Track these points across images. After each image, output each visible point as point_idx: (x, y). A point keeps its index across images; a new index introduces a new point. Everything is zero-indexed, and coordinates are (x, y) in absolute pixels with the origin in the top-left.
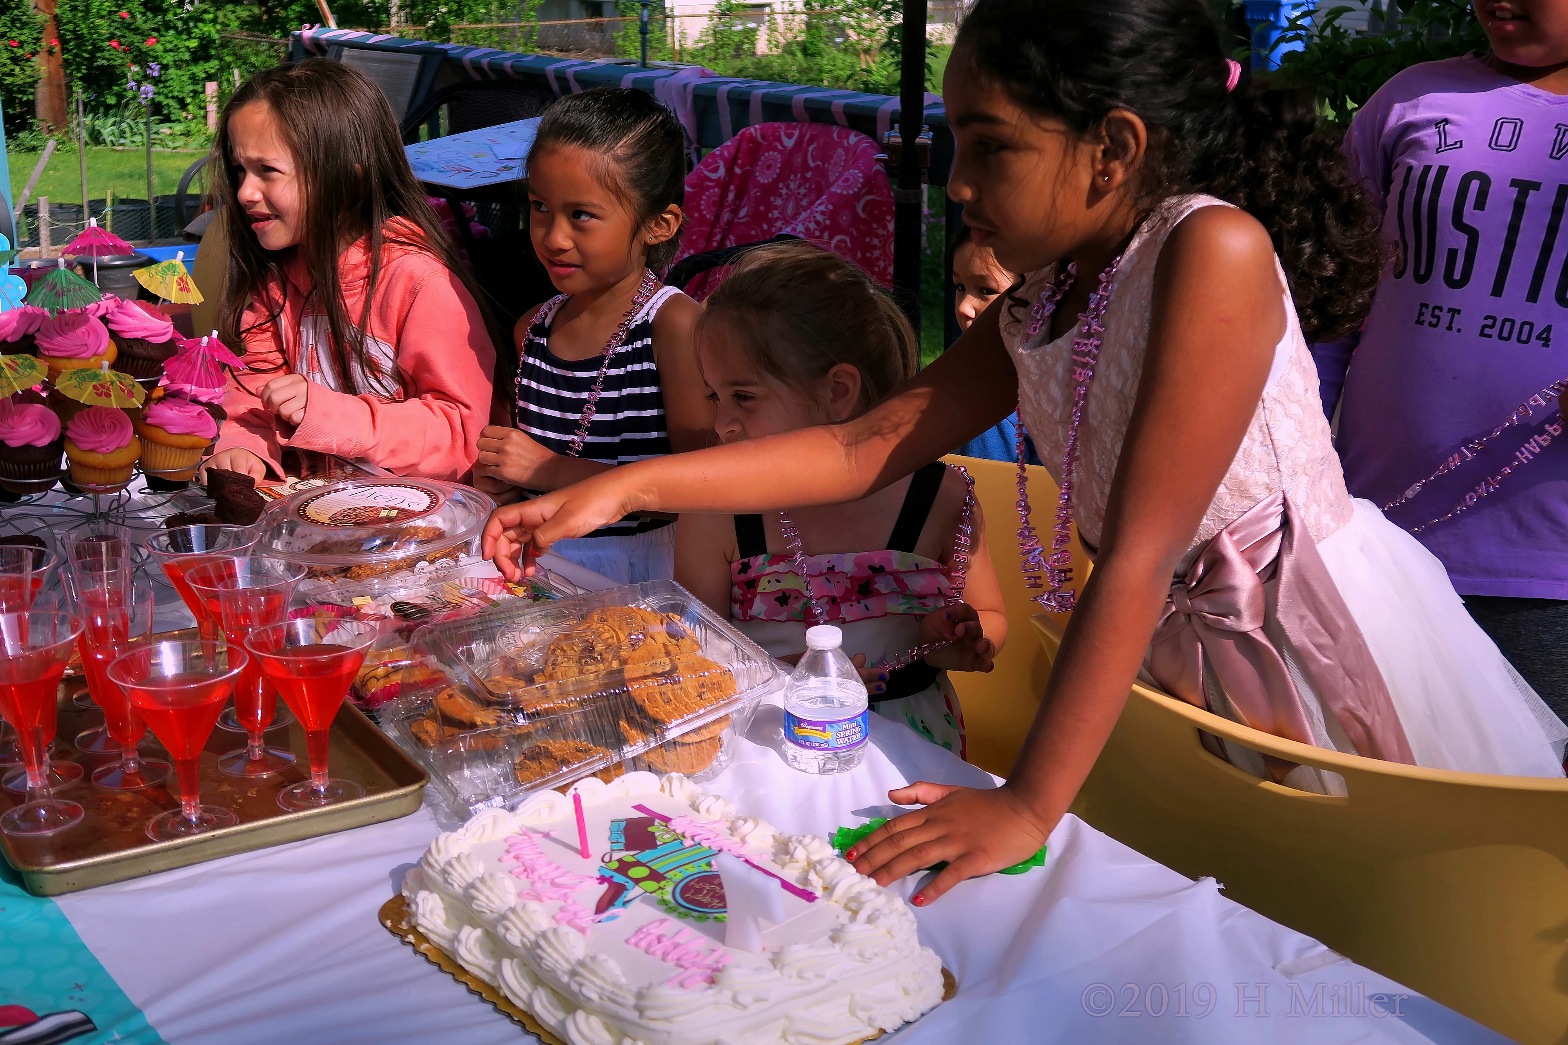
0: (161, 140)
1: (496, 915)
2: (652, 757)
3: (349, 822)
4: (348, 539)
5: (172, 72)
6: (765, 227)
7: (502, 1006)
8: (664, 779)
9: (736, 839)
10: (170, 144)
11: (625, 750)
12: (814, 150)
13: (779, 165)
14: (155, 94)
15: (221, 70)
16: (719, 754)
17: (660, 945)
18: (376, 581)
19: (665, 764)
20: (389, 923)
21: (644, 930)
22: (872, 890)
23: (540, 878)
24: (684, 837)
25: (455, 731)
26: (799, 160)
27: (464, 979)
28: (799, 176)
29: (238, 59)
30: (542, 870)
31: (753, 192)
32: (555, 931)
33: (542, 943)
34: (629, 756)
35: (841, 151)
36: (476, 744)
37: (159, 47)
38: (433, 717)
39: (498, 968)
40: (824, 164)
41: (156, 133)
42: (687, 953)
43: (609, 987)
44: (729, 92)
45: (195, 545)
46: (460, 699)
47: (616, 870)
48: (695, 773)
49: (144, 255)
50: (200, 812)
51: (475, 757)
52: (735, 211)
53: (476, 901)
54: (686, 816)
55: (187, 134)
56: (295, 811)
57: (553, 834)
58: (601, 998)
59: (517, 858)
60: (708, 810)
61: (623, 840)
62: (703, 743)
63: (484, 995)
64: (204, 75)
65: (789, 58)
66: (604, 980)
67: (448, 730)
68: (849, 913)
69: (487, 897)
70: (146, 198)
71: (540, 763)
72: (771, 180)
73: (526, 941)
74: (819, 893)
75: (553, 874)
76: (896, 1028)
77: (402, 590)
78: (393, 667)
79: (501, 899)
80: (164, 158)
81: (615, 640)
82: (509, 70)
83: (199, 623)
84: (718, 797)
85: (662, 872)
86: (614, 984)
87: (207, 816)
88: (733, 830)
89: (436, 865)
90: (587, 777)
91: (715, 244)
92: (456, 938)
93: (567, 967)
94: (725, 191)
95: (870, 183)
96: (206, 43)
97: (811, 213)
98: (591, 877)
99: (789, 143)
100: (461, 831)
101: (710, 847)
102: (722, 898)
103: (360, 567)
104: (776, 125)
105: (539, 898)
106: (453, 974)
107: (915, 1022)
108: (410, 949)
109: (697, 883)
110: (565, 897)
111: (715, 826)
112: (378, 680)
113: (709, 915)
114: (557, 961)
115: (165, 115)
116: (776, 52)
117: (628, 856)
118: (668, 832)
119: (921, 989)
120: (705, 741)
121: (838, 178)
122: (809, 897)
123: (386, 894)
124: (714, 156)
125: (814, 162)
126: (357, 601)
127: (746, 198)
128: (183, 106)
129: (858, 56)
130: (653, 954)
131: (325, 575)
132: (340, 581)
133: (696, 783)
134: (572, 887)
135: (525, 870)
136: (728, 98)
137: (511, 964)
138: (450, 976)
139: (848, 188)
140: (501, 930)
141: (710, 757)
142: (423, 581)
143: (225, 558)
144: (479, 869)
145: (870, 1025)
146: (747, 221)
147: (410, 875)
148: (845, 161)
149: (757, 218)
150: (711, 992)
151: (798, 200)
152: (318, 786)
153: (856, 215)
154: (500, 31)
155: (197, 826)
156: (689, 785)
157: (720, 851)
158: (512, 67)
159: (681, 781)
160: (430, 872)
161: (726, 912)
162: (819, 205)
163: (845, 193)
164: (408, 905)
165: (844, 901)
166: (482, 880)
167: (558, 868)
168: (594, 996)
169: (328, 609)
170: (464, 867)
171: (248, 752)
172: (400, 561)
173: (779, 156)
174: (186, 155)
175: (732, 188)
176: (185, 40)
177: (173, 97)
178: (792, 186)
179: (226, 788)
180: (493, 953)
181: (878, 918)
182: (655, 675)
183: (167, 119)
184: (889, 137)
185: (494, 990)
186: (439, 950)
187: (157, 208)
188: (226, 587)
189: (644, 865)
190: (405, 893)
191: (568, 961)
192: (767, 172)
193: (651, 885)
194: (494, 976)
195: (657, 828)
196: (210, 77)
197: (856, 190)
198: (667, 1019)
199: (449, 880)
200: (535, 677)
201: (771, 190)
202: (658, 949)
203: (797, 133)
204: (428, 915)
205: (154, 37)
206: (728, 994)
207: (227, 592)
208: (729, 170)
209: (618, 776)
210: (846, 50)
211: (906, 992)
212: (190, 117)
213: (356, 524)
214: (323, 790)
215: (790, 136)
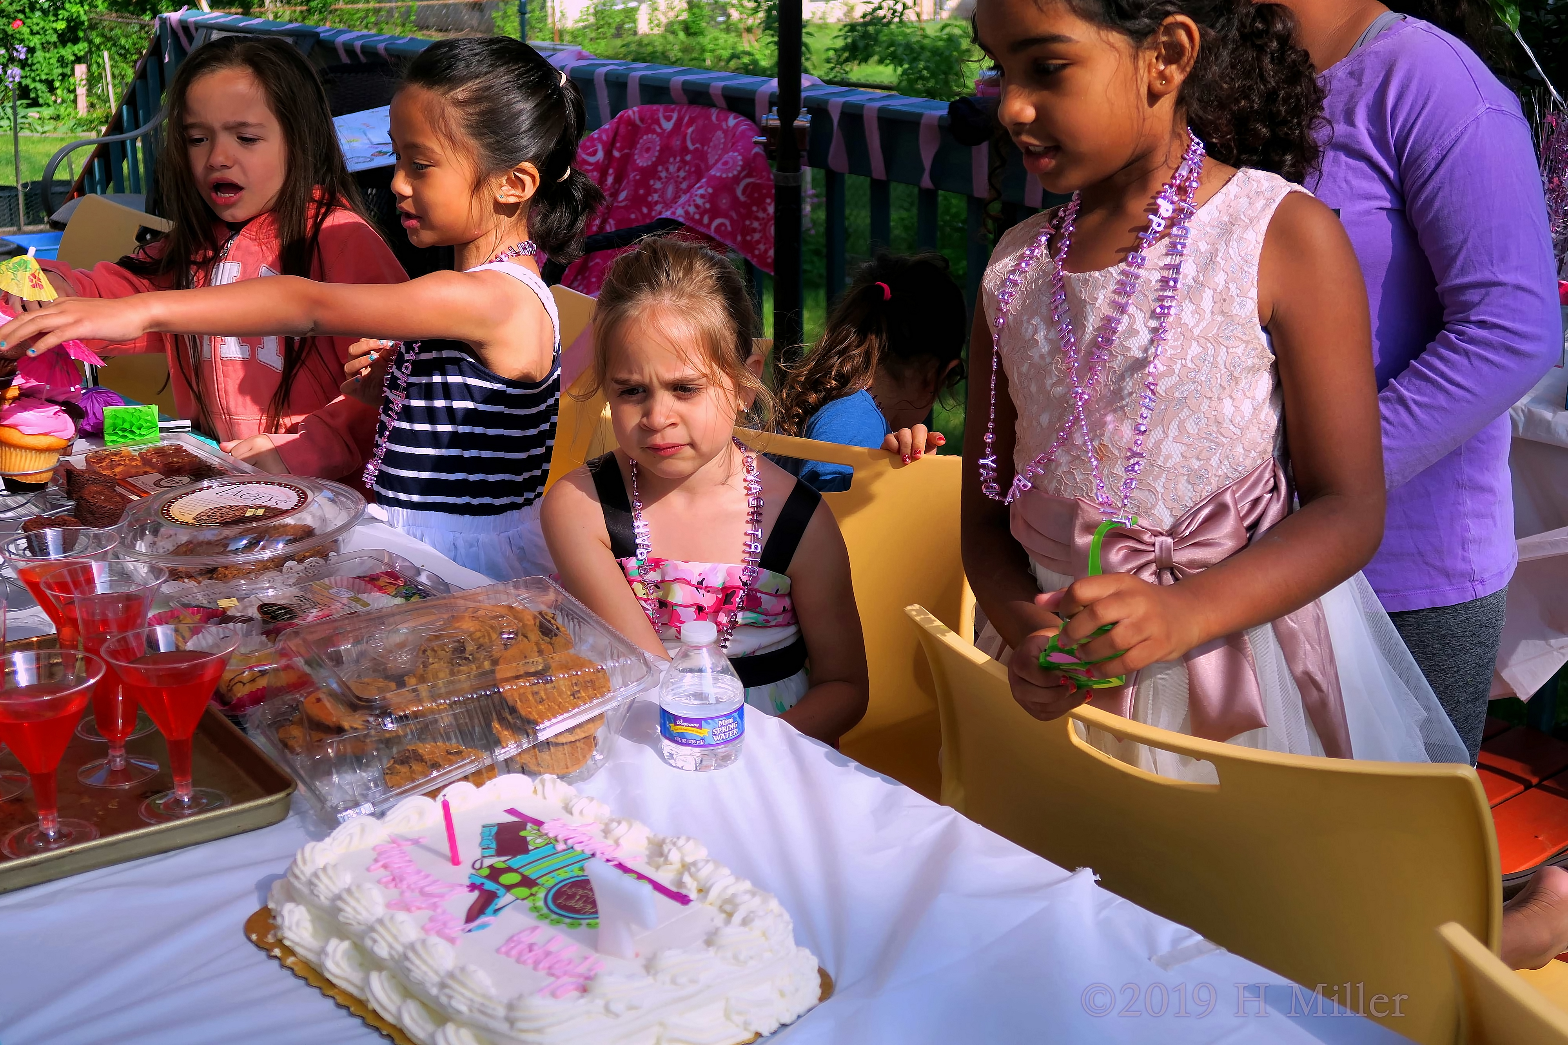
0: (30, 124)
1: (363, 927)
2: (526, 758)
3: (213, 833)
4: (215, 539)
5: (39, 55)
6: (645, 210)
7: (371, 1020)
8: (537, 781)
9: (610, 842)
10: (39, 128)
11: (497, 752)
12: (693, 132)
13: (658, 148)
14: (22, 77)
15: (90, 52)
16: (595, 753)
17: (531, 954)
18: (243, 582)
19: (538, 765)
20: (254, 937)
21: (515, 938)
22: (746, 892)
23: (409, 887)
24: (557, 841)
25: (322, 735)
26: (678, 143)
27: (331, 993)
28: (678, 159)
29: (108, 41)
30: (412, 879)
31: (631, 176)
32: (424, 942)
33: (411, 955)
34: (501, 758)
35: (719, 133)
36: (345, 748)
37: (25, 30)
38: (300, 722)
39: (367, 980)
40: (703, 145)
41: (24, 117)
42: (557, 962)
43: (478, 999)
44: (606, 74)
45: (51, 548)
46: (328, 703)
47: (488, 877)
48: (570, 773)
49: (13, 243)
50: (58, 826)
51: (342, 762)
52: (615, 195)
53: (342, 913)
54: (558, 819)
55: (57, 118)
56: (159, 823)
57: (424, 842)
58: (471, 1010)
59: (385, 866)
60: (581, 812)
61: (494, 845)
62: (578, 744)
63: (352, 1009)
64: (73, 58)
65: (671, 38)
66: (473, 991)
67: (316, 735)
68: (724, 916)
69: (354, 909)
70: (15, 184)
71: (411, 767)
72: (650, 163)
73: (394, 953)
74: (693, 895)
75: (422, 883)
76: (772, 1031)
77: (270, 590)
78: (260, 671)
79: (367, 910)
80: (33, 143)
81: (487, 640)
82: (382, 51)
83: (57, 629)
84: (592, 799)
85: (533, 877)
86: (484, 996)
87: (65, 830)
88: (606, 832)
89: (301, 876)
90: (459, 780)
91: (595, 228)
92: (322, 952)
93: (436, 979)
94: (604, 175)
95: (749, 167)
96: (74, 26)
97: (691, 197)
98: (461, 885)
99: (668, 126)
100: (328, 840)
101: (583, 851)
102: (594, 903)
103: (226, 568)
104: (655, 107)
105: (408, 909)
106: (320, 988)
107: (791, 1024)
108: (275, 963)
109: (570, 888)
110: (434, 906)
111: (589, 828)
112: (244, 684)
113: (583, 922)
114: (425, 973)
115: (33, 99)
116: (656, 31)
117: (499, 862)
118: (540, 836)
119: (797, 990)
120: (579, 740)
121: (717, 161)
122: (683, 899)
123: (252, 906)
124: (592, 139)
125: (693, 145)
126: (223, 603)
127: (625, 182)
128: (52, 89)
129: (740, 36)
130: (524, 963)
131: (190, 576)
132: (206, 582)
133: (570, 784)
134: (441, 896)
135: (394, 879)
136: (606, 80)
137: (380, 977)
138: (317, 991)
139: (727, 171)
140: (368, 943)
141: (584, 757)
142: (291, 581)
143: (82, 563)
144: (346, 879)
145: (746, 1029)
146: (626, 205)
147: (277, 886)
148: (724, 143)
149: (637, 201)
150: (582, 1001)
151: (678, 184)
152: (181, 796)
153: (735, 198)
154: (377, 11)
155: (55, 841)
156: (562, 786)
157: (593, 855)
158: (386, 49)
159: (554, 782)
160: (296, 883)
161: (597, 918)
162: (699, 188)
163: (724, 176)
164: (274, 918)
165: (719, 903)
166: (349, 891)
167: (427, 876)
168: (464, 1008)
169: (193, 613)
170: (330, 878)
171: (109, 762)
172: (268, 560)
173: (658, 139)
174: (56, 139)
175: (611, 171)
176: (53, 21)
177: (41, 81)
178: (672, 169)
179: (86, 800)
180: (361, 965)
181: (752, 920)
182: (528, 674)
183: (35, 103)
184: (767, 120)
185: (362, 1003)
186: (306, 964)
187: (26, 195)
188: (82, 593)
189: (515, 871)
190: (271, 905)
191: (437, 973)
192: (646, 155)
193: (523, 891)
194: (362, 989)
195: (529, 833)
196: (78, 60)
197: (735, 173)
198: (539, 1031)
199: (316, 892)
200: (406, 678)
201: (650, 173)
202: (529, 957)
203: (675, 116)
204: (294, 928)
205: (21, 20)
206: (600, 1002)
207: (84, 599)
208: (608, 153)
209: (490, 779)
210: (728, 30)
211: (782, 994)
212: (59, 101)
213: (220, 523)
214: (186, 800)
215: (668, 119)
